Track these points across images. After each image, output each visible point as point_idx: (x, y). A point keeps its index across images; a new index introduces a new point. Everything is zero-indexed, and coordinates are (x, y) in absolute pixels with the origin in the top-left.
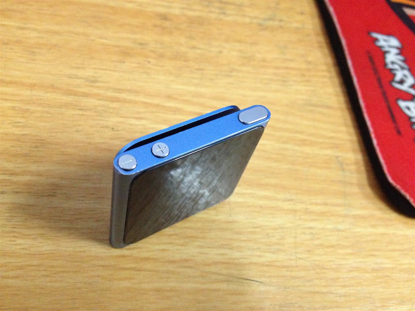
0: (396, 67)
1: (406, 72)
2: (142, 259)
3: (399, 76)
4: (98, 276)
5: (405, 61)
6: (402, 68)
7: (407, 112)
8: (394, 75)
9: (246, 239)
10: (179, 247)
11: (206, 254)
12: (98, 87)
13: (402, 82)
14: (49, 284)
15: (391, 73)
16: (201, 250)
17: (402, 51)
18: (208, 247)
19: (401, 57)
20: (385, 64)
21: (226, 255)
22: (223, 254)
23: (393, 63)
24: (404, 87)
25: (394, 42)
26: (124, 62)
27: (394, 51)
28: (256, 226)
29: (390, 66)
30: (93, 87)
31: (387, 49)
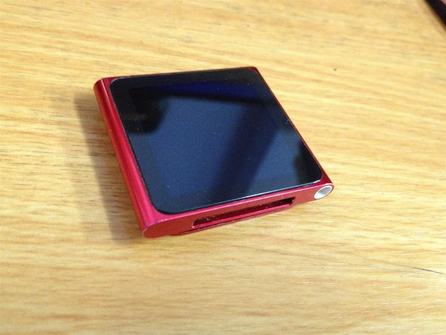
2: (284, 240)
4: (233, 259)
9: (408, 221)
10: (329, 228)
11: (365, 237)
12: (194, 47)
14: (169, 268)
16: (357, 233)
18: (365, 230)
21: (390, 239)
22: (385, 239)
26: (220, 24)
28: (416, 206)
30: (188, 47)
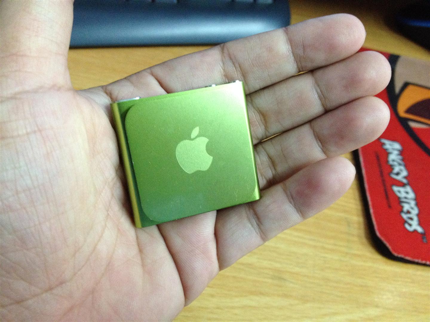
0: (395, 163)
1: (402, 168)
3: (396, 169)
5: (403, 160)
6: (400, 164)
7: (399, 195)
8: (393, 169)
13: (398, 174)
15: (391, 168)
17: (401, 153)
19: (400, 157)
20: (387, 161)
23: (393, 161)
24: (399, 178)
25: (397, 146)
27: (396, 152)
29: (391, 163)
31: (390, 151)
